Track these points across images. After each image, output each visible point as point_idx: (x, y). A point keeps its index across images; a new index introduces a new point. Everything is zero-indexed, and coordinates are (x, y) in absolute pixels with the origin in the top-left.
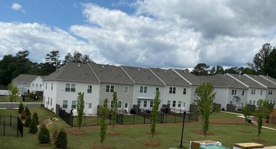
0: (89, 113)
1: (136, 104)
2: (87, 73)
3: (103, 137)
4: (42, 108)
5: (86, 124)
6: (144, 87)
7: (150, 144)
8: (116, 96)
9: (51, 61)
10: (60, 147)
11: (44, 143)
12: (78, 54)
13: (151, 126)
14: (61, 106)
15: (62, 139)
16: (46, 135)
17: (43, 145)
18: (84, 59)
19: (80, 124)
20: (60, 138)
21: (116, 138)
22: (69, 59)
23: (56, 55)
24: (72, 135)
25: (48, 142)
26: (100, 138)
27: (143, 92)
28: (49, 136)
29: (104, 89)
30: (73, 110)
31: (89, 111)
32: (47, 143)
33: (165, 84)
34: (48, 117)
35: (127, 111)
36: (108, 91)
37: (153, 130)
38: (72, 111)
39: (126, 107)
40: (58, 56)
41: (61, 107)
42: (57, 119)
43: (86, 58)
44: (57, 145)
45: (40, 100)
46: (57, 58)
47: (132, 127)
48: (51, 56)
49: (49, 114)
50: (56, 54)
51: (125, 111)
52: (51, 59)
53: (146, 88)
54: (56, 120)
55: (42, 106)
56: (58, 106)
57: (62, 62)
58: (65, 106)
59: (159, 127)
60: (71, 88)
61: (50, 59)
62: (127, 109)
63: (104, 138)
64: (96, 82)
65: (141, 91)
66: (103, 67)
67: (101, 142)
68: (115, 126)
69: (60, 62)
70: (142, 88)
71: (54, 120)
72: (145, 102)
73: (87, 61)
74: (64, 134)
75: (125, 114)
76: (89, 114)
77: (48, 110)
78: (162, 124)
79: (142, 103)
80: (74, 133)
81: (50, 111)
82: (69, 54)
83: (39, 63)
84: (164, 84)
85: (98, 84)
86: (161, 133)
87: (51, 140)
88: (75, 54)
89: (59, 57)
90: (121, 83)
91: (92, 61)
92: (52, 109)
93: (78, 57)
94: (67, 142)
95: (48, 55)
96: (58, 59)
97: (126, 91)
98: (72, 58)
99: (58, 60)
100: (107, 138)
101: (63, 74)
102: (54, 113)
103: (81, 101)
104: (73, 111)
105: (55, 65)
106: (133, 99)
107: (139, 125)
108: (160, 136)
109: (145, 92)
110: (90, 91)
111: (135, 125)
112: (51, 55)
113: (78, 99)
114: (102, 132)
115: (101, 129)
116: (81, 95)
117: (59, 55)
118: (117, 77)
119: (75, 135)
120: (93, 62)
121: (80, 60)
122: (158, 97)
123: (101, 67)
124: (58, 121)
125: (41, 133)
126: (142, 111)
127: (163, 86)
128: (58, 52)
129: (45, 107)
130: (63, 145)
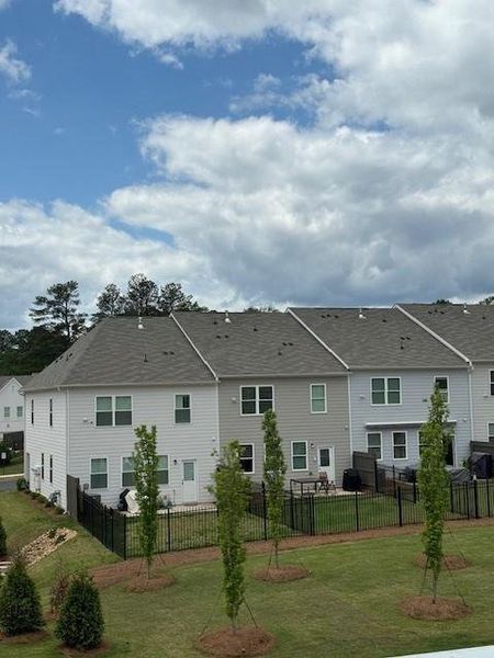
0: (186, 501)
1: (363, 447)
2: (168, 351)
3: (234, 595)
4: (22, 493)
5: (172, 546)
6: (386, 382)
7: (429, 614)
8: (273, 426)
9: (53, 321)
10: (78, 646)
11: (19, 632)
12: (142, 284)
13: (425, 534)
14: (85, 480)
15: (83, 614)
16: (24, 601)
17: (15, 639)
18: (162, 299)
19: (150, 547)
20: (72, 610)
21: (289, 596)
22: (113, 307)
23: (66, 299)
24: (125, 590)
25: (34, 626)
26: (224, 600)
27: (386, 401)
28: (35, 603)
29: (234, 402)
30: (127, 491)
31: (188, 492)
32: (29, 630)
33: (467, 360)
34: (42, 525)
35: (331, 477)
36: (248, 408)
37: (434, 552)
38: (123, 496)
39: (325, 462)
40: (74, 299)
41: (86, 487)
42: (70, 534)
43: (173, 293)
44: (67, 637)
45: (14, 463)
46: (70, 306)
47: (352, 542)
48: (51, 303)
49: (43, 516)
50: (69, 295)
51: (323, 479)
52: (53, 312)
53: (394, 383)
54: (67, 538)
55: (22, 486)
56: (72, 483)
57: (91, 320)
58: (100, 480)
59: (459, 537)
60: (114, 410)
61: (48, 313)
62: (332, 473)
63: (240, 598)
64: (202, 379)
65: (378, 398)
66: (227, 320)
67: (231, 615)
68: (283, 544)
69: (83, 321)
70: (378, 384)
71: (62, 538)
72: (399, 438)
73: (176, 303)
74: (89, 590)
75: (322, 494)
76: (187, 505)
77: (42, 500)
78: (473, 523)
79: (387, 444)
80: (131, 584)
81: (50, 505)
82: (111, 288)
83: (13, 331)
84: (463, 360)
85: (213, 385)
86: (469, 563)
87: (45, 617)
88: (132, 287)
89: (77, 303)
90: (297, 374)
91: (193, 303)
92: (55, 496)
93: (144, 294)
94: (100, 622)
95: (41, 300)
96: (73, 310)
97: (318, 403)
98: (123, 299)
99: (77, 312)
100: (252, 599)
101: (84, 363)
102: (61, 511)
103: (147, 457)
104: (127, 497)
105: (66, 333)
106: (347, 429)
107: (377, 533)
108: (468, 575)
109: (394, 398)
110: (183, 416)
111: (361, 535)
112: (51, 298)
113: (136, 453)
114: (228, 574)
115: (226, 562)
116: (147, 436)
117: (77, 296)
118: (280, 354)
119: (133, 590)
120: (196, 305)
121: (152, 304)
122: (440, 415)
123: (218, 321)
124: (74, 540)
125: (9, 593)
126: (389, 475)
127: (463, 370)
128: (73, 286)
129: (33, 489)
130: (86, 638)
